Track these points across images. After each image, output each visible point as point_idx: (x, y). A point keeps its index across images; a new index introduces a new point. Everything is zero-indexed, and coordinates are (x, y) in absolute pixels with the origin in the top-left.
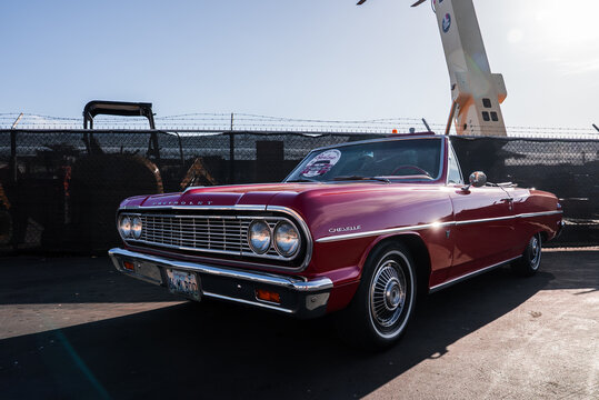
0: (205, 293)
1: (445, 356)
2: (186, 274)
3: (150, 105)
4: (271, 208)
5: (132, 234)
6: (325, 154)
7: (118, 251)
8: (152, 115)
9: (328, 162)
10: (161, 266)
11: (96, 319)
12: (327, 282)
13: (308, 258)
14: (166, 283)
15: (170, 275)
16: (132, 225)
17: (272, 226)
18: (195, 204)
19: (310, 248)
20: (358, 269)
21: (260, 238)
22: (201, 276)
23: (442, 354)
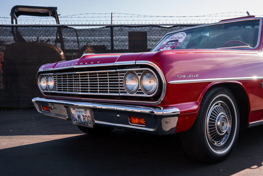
0: (96, 122)
1: (260, 168)
2: (83, 110)
3: (56, 8)
4: (139, 62)
5: (48, 88)
6: (175, 36)
7: (38, 99)
8: (58, 15)
9: (177, 41)
10: (67, 106)
11: (24, 144)
12: (176, 110)
13: (163, 95)
14: (70, 118)
15: (73, 112)
16: (47, 81)
17: (139, 75)
18: (89, 63)
19: (164, 87)
20: (197, 104)
21: (132, 83)
22: (94, 110)
23: (259, 167)
